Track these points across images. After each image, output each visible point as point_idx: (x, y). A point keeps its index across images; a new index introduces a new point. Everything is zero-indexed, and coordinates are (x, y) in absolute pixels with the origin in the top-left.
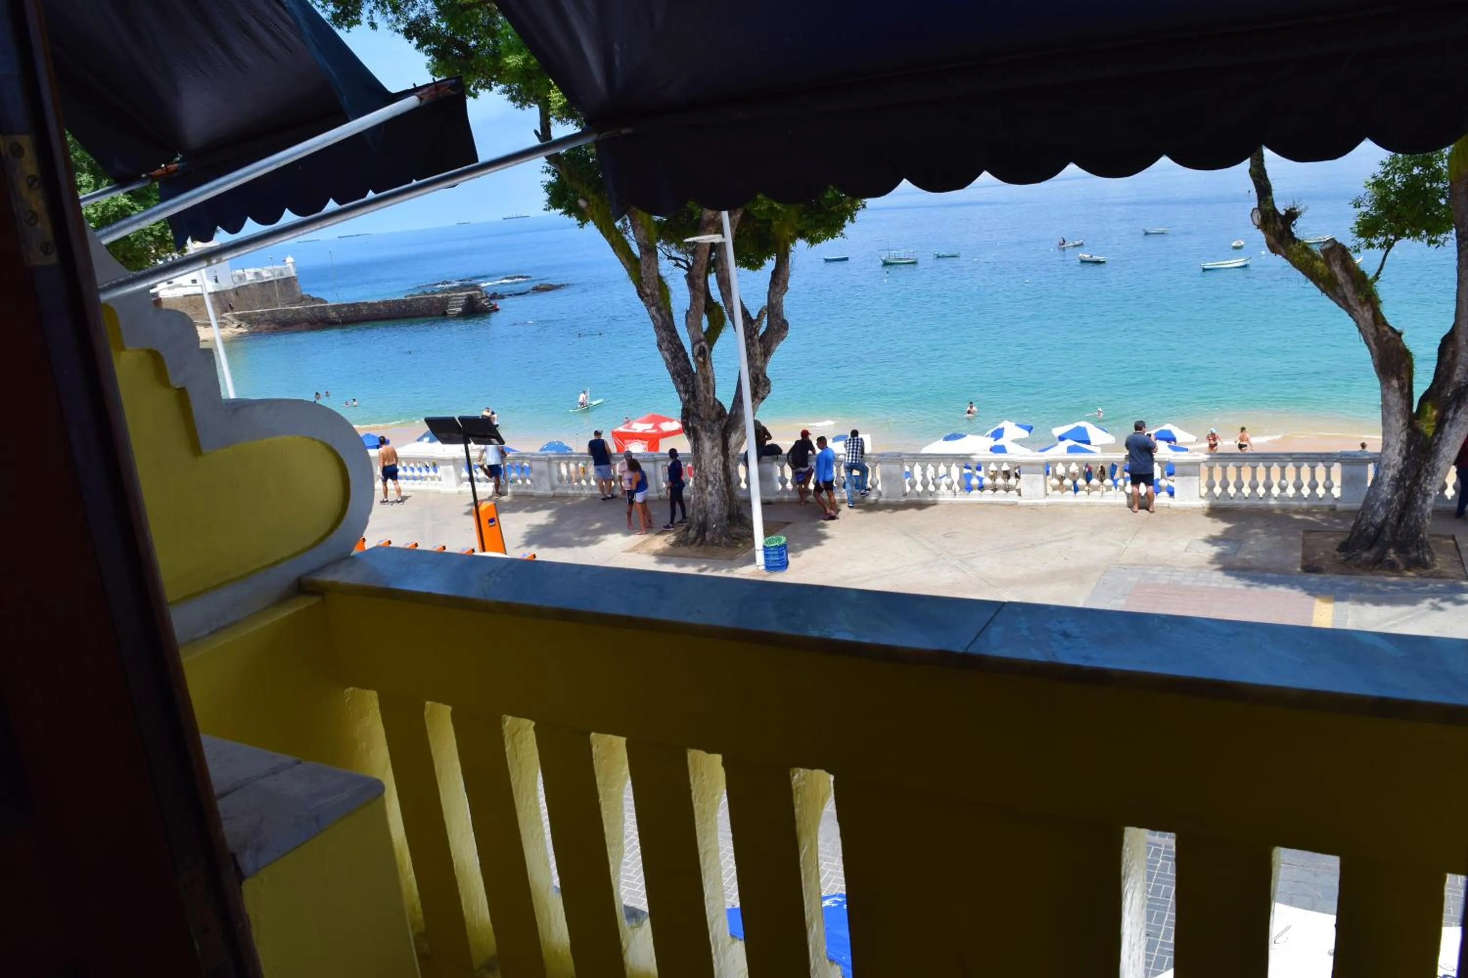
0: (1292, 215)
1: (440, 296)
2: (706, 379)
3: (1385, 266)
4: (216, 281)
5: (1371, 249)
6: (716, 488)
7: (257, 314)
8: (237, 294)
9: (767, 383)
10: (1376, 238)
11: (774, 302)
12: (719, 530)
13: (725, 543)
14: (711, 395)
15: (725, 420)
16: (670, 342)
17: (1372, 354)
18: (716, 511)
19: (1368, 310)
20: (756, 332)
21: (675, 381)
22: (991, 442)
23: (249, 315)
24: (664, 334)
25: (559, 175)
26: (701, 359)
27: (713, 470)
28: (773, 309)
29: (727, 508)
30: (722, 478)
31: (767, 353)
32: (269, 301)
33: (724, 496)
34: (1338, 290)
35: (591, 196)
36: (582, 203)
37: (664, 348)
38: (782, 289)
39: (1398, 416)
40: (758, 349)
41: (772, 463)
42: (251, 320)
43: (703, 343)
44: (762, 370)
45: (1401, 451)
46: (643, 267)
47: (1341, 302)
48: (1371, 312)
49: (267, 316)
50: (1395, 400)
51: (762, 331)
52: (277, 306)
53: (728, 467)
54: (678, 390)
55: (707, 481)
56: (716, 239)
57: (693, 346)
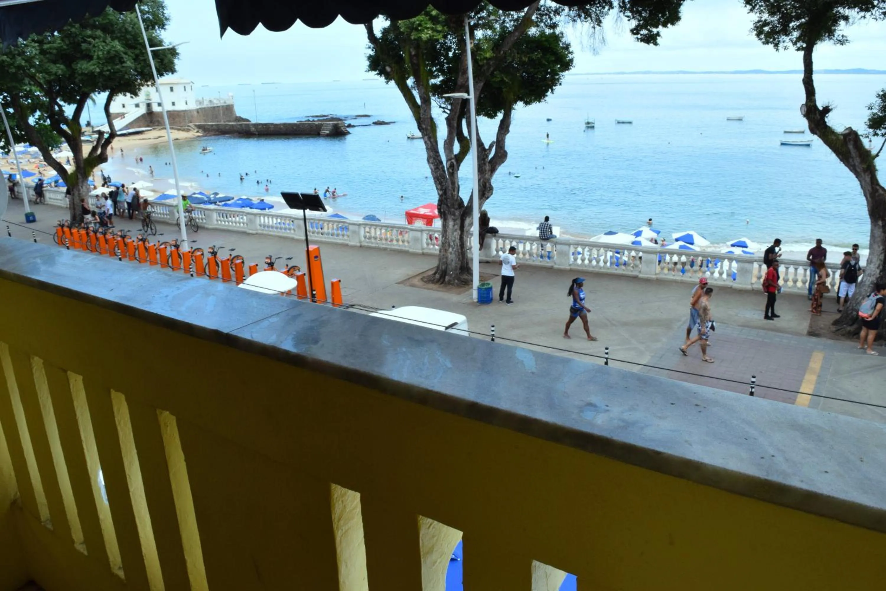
0: (827, 110)
1: (317, 123)
2: (453, 183)
3: (883, 148)
4: (186, 104)
5: (876, 136)
6: (454, 250)
7: (208, 125)
8: (198, 112)
9: (491, 189)
10: (880, 130)
11: (500, 139)
12: (453, 276)
13: (457, 284)
14: (456, 193)
15: (463, 209)
16: (434, 159)
17: (868, 203)
18: (453, 264)
19: (868, 175)
20: (487, 157)
21: (435, 182)
22: (633, 238)
23: (204, 126)
24: (431, 154)
25: (376, 50)
26: (451, 170)
27: (453, 239)
28: (500, 143)
29: (460, 263)
30: (459, 244)
31: (493, 170)
32: (216, 118)
33: (459, 255)
34: (851, 160)
35: (393, 65)
36: (388, 69)
37: (430, 162)
38: (506, 131)
39: (880, 244)
40: (488, 167)
41: (491, 238)
42: (205, 129)
43: (453, 161)
44: (489, 181)
45: (879, 266)
46: (422, 111)
47: (852, 168)
48: (870, 176)
49: (215, 127)
50: (879, 233)
51: (491, 156)
52: (220, 122)
53: (463, 238)
54: (437, 189)
55: (449, 245)
56: (465, 95)
57: (447, 161)
